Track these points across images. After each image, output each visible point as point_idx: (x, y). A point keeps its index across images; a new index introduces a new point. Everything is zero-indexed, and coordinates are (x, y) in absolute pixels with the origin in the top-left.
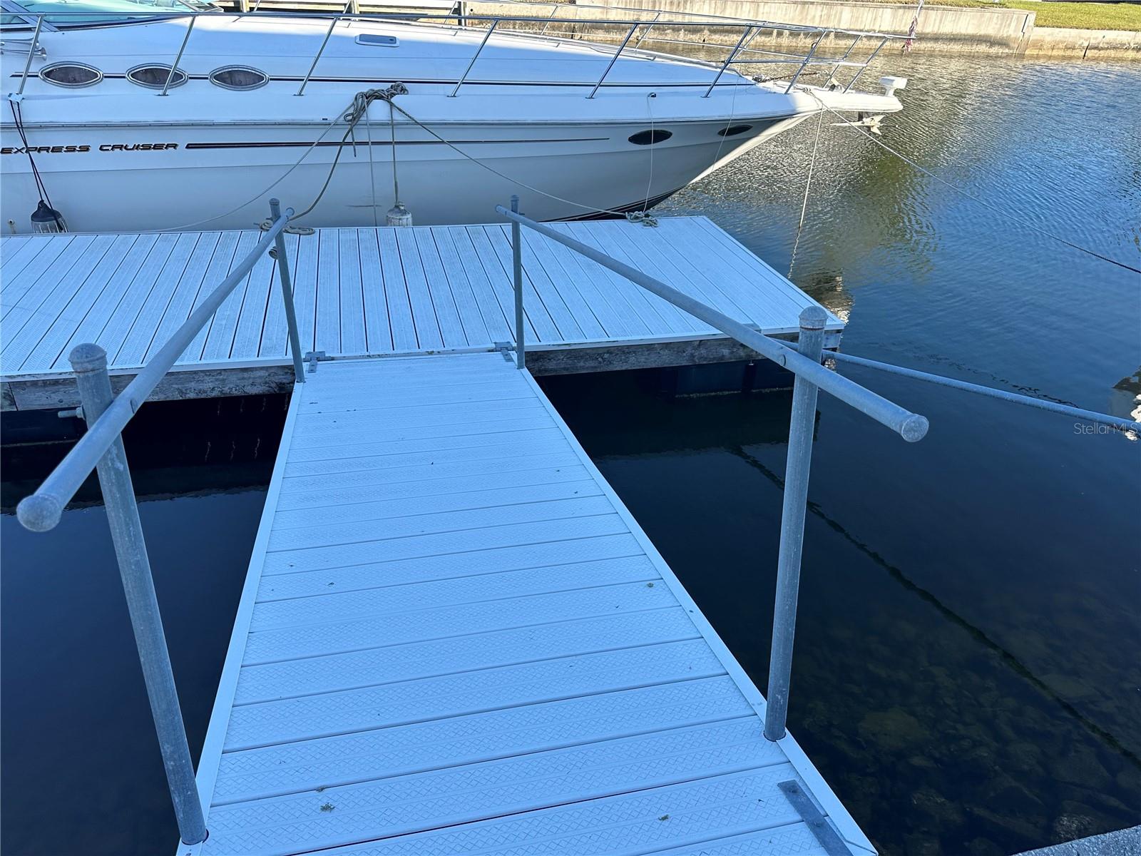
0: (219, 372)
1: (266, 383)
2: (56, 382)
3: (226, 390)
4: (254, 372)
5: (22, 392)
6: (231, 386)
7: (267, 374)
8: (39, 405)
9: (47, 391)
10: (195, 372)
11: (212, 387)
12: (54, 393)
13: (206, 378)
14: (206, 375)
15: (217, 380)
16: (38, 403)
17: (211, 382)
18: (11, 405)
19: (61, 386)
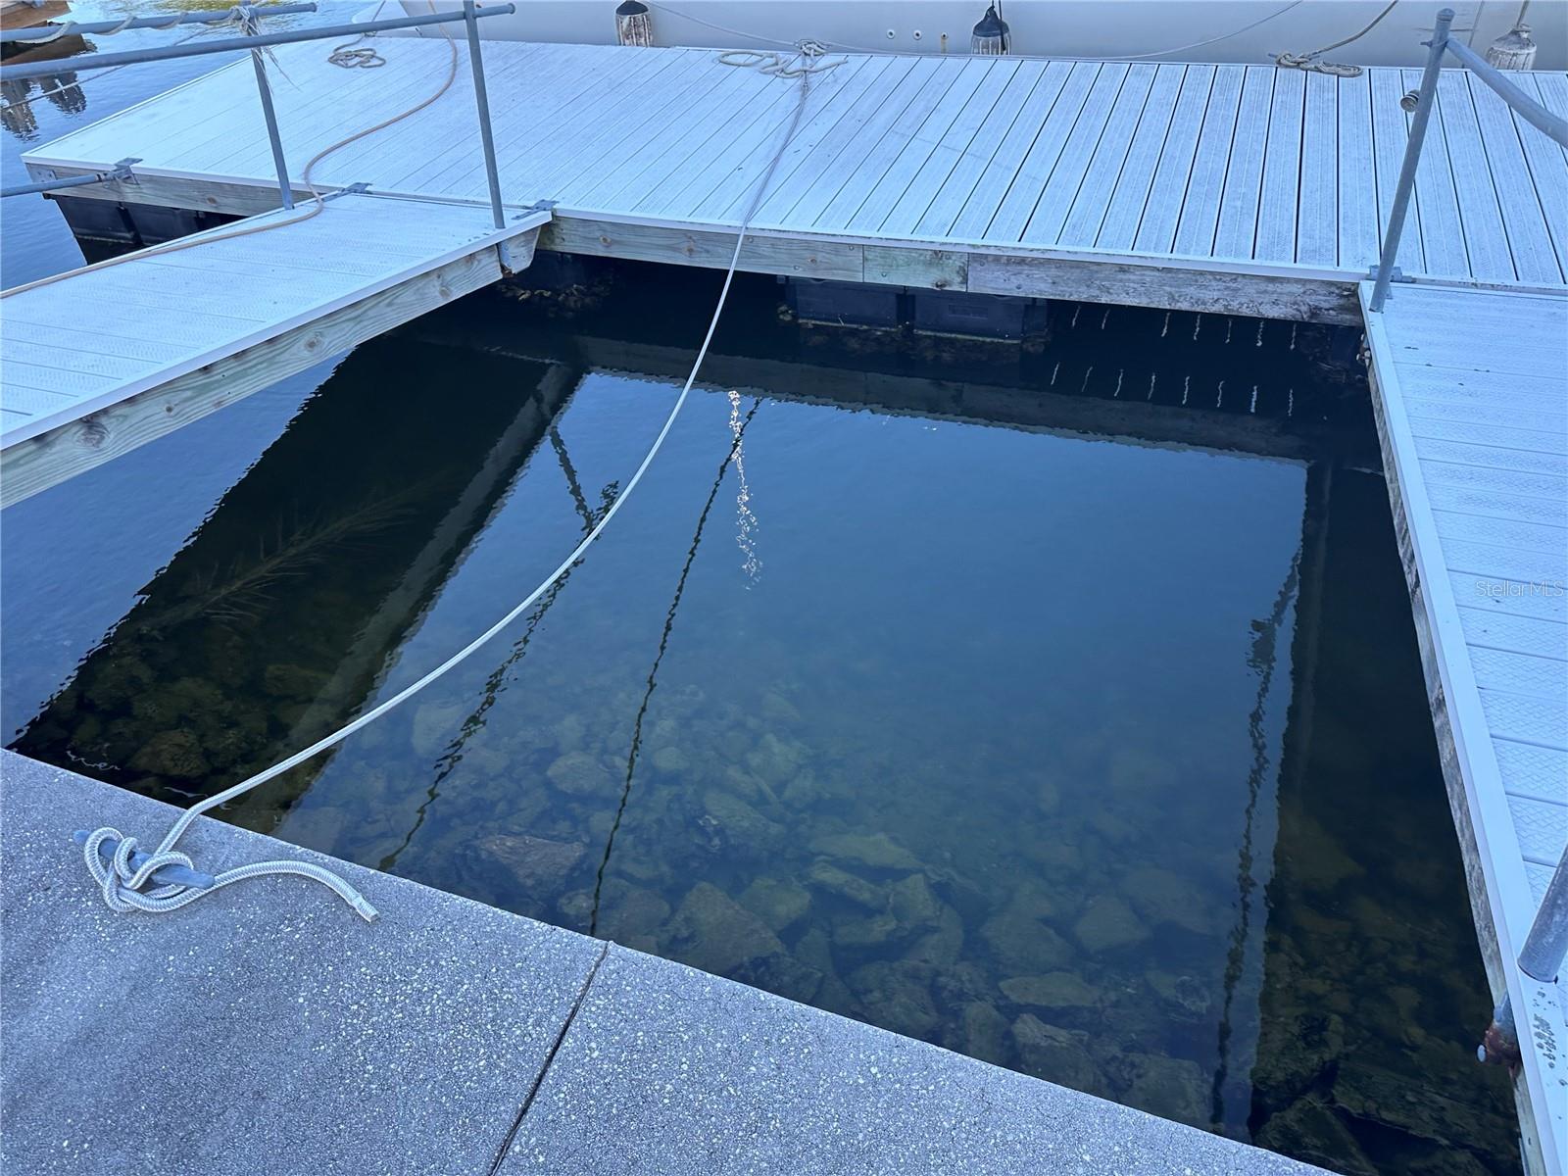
0: (1234, 277)
1: (1295, 303)
2: (1022, 261)
3: (1235, 305)
4: (1285, 285)
5: (979, 268)
6: (1243, 300)
7: (1302, 290)
8: (993, 288)
9: (1008, 271)
10: (1202, 273)
11: (1216, 298)
12: (1015, 275)
13: (1214, 283)
14: (1215, 279)
15: (1227, 288)
16: (993, 285)
17: (1219, 290)
18: (962, 283)
19: (1026, 267)
